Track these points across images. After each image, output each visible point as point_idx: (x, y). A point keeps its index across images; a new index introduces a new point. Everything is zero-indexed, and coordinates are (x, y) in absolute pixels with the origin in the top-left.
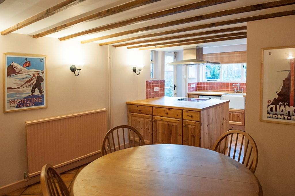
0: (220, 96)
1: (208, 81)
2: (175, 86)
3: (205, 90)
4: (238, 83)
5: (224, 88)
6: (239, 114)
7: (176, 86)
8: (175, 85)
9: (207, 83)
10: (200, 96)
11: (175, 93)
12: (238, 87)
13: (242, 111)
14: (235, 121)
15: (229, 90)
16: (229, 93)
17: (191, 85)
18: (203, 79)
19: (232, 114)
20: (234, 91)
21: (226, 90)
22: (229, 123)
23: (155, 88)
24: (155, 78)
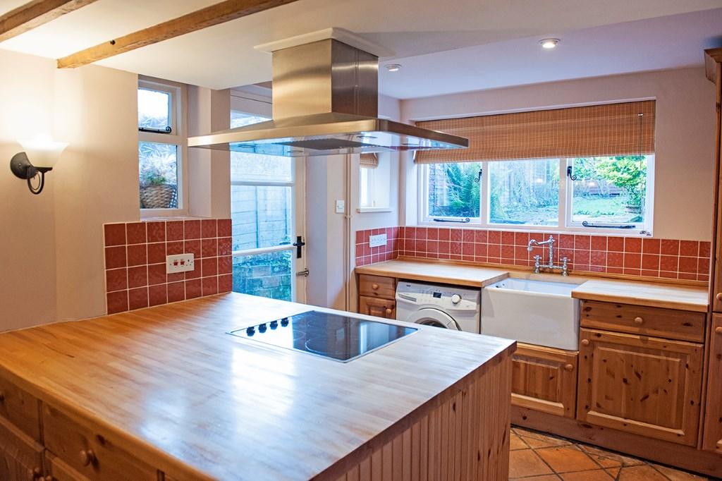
0: (479, 289)
1: (438, 221)
2: (299, 243)
3: (424, 255)
4: (547, 236)
5: (494, 251)
6: (551, 367)
7: (304, 244)
8: (299, 238)
9: (432, 232)
10: (400, 284)
11: (302, 270)
12: (547, 252)
13: (567, 357)
14: (536, 396)
15: (511, 262)
16: (512, 273)
17: (372, 238)
18: (419, 215)
19: (522, 367)
20: (533, 264)
21: (503, 262)
22: (513, 402)
23: (168, 257)
24: (188, 210)
